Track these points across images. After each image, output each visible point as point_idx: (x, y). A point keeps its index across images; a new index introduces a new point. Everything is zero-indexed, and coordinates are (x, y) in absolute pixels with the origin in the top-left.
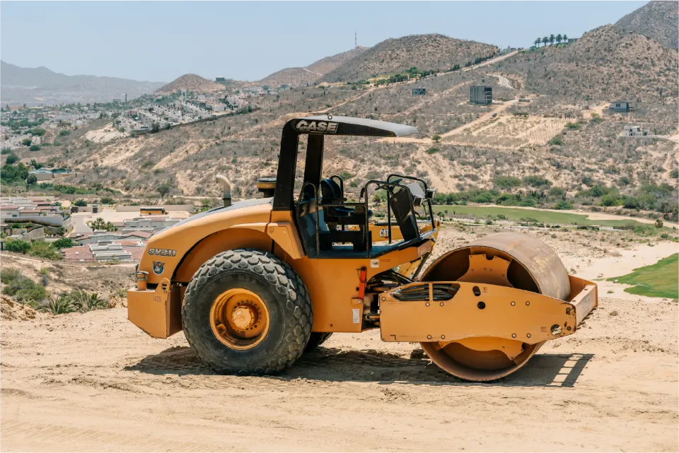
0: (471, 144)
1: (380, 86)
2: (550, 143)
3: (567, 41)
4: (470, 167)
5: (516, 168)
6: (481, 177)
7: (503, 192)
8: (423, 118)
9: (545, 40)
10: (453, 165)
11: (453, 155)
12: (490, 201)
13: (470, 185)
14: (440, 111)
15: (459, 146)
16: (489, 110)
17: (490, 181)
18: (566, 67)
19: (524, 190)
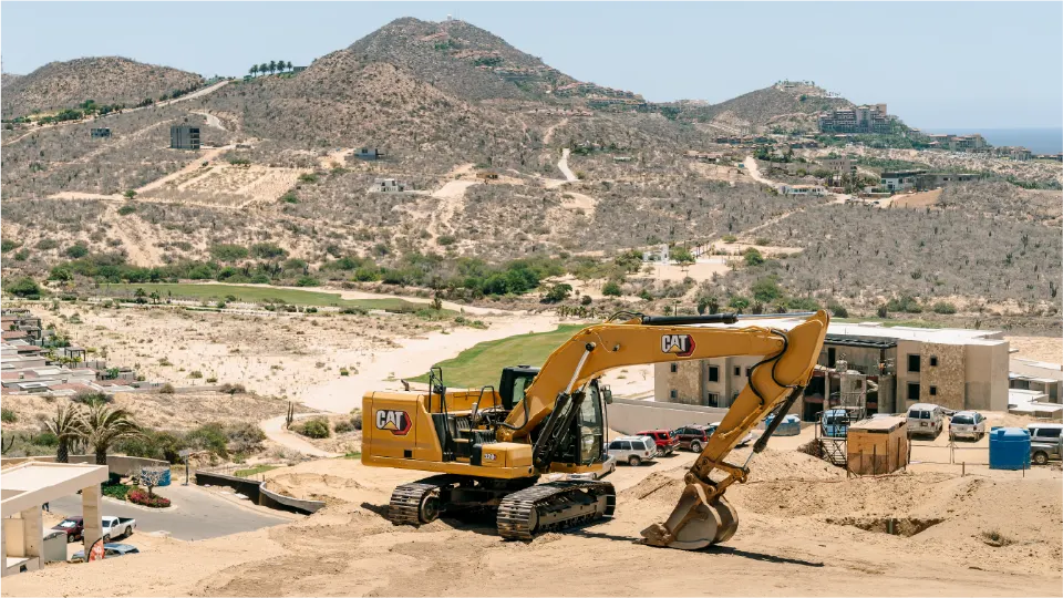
0: (178, 202)
1: (45, 126)
2: (282, 200)
3: (292, 70)
4: (179, 232)
5: (239, 233)
6: (194, 245)
7: (224, 265)
8: (108, 166)
9: (264, 68)
10: (157, 230)
11: (155, 216)
12: (207, 276)
13: (181, 257)
14: (132, 157)
15: (161, 204)
16: (198, 157)
17: (206, 250)
18: (292, 103)
19: (253, 262)
